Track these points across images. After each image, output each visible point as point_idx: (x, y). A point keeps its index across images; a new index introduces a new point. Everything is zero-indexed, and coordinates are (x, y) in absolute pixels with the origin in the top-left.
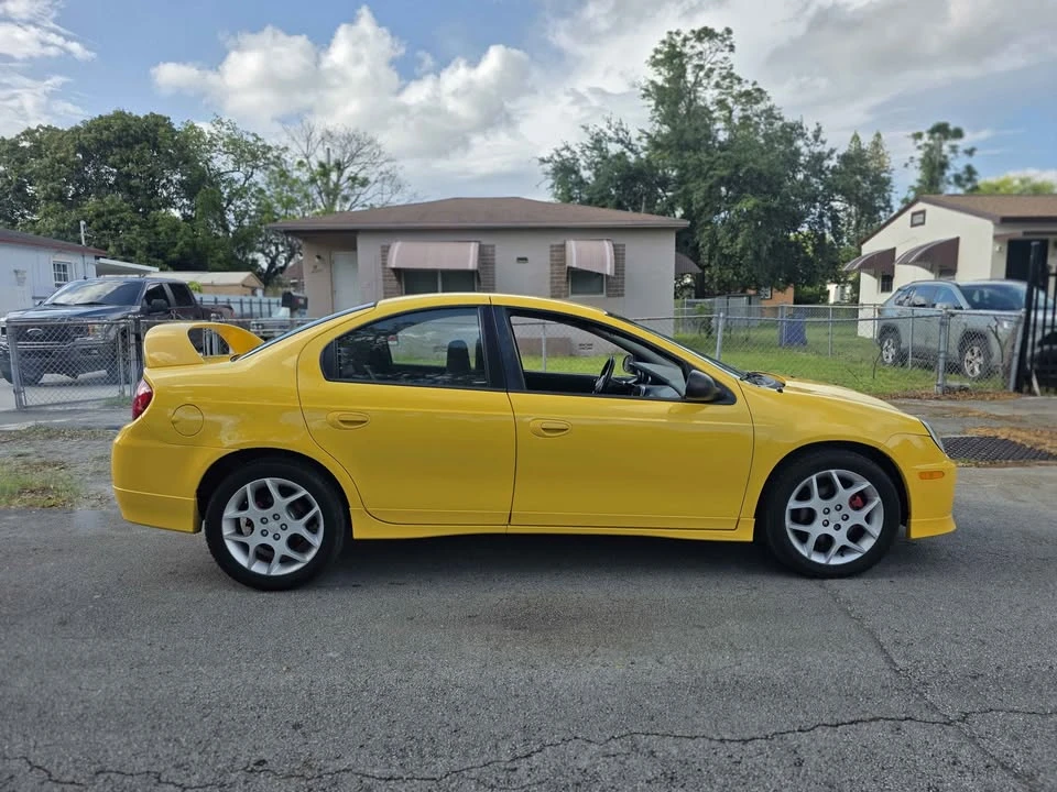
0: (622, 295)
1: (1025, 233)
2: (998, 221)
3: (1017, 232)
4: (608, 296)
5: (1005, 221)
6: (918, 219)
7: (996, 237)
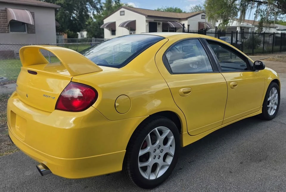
0: (35, 33)
1: (154, 20)
2: (147, 16)
3: (152, 20)
4: (28, 33)
5: (149, 16)
6: (122, 13)
7: (146, 21)
